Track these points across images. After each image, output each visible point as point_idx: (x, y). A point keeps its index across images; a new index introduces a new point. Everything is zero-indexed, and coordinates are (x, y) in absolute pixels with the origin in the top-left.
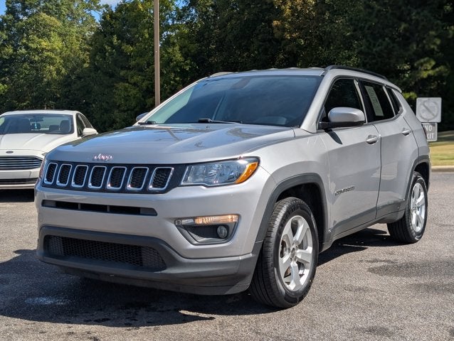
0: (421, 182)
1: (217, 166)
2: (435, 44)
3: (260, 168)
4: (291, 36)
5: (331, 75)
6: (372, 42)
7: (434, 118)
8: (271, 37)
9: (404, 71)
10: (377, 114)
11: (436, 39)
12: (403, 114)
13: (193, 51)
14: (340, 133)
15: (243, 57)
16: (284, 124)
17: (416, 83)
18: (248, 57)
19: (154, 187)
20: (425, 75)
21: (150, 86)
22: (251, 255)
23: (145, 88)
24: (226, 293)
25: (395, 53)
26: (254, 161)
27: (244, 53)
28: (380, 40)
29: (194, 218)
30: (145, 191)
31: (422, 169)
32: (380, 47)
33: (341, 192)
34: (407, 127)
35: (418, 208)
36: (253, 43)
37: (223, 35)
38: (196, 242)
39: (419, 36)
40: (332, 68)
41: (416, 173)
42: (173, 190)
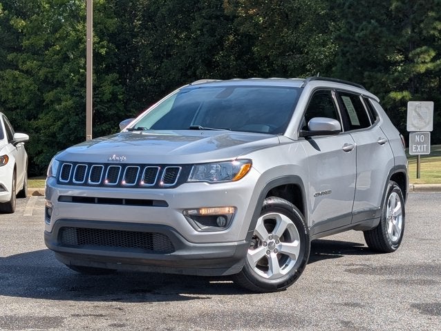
0: (397, 191)
1: (215, 166)
2: (435, 29)
3: (252, 169)
4: (246, 13)
5: (310, 86)
6: (354, 24)
7: (426, 126)
8: (219, 13)
9: (396, 63)
10: (353, 124)
11: (437, 23)
12: (379, 124)
13: (111, 29)
14: (319, 141)
15: (180, 39)
16: (267, 131)
17: (410, 80)
18: (188, 38)
19: (165, 183)
20: (422, 69)
21: (49, 75)
22: (245, 241)
23: (42, 77)
24: (223, 275)
25: (384, 40)
26: (247, 163)
27: (181, 33)
28: (364, 23)
29: (198, 209)
30: (157, 186)
31: (399, 178)
32: (364, 32)
33: (319, 194)
34: (383, 136)
35: (395, 218)
36: (194, 20)
37: (152, 8)
38: (200, 230)
39: (414, 18)
40: (312, 80)
41: (392, 182)
42: (181, 185)
